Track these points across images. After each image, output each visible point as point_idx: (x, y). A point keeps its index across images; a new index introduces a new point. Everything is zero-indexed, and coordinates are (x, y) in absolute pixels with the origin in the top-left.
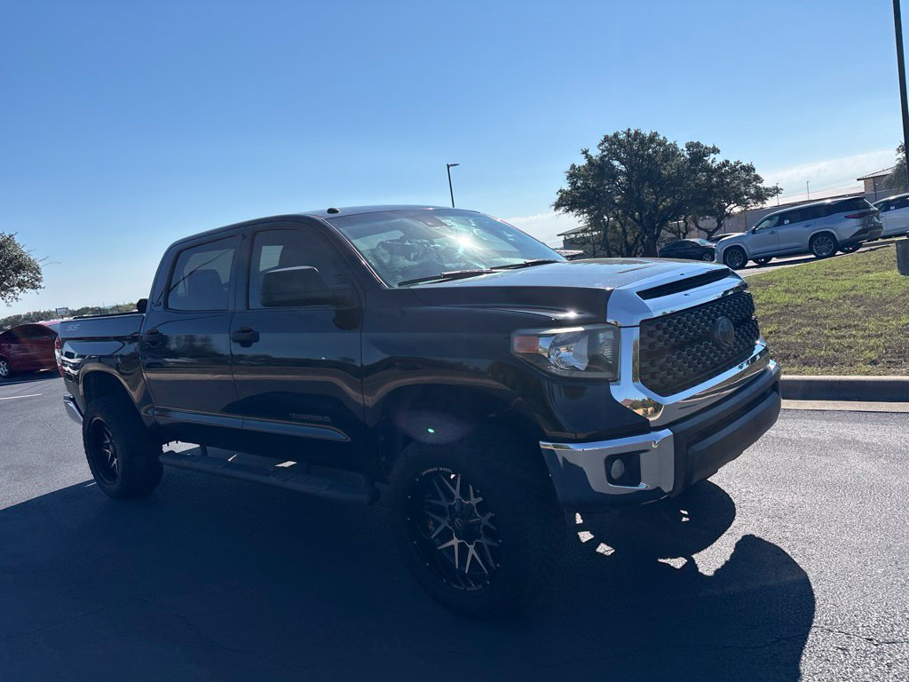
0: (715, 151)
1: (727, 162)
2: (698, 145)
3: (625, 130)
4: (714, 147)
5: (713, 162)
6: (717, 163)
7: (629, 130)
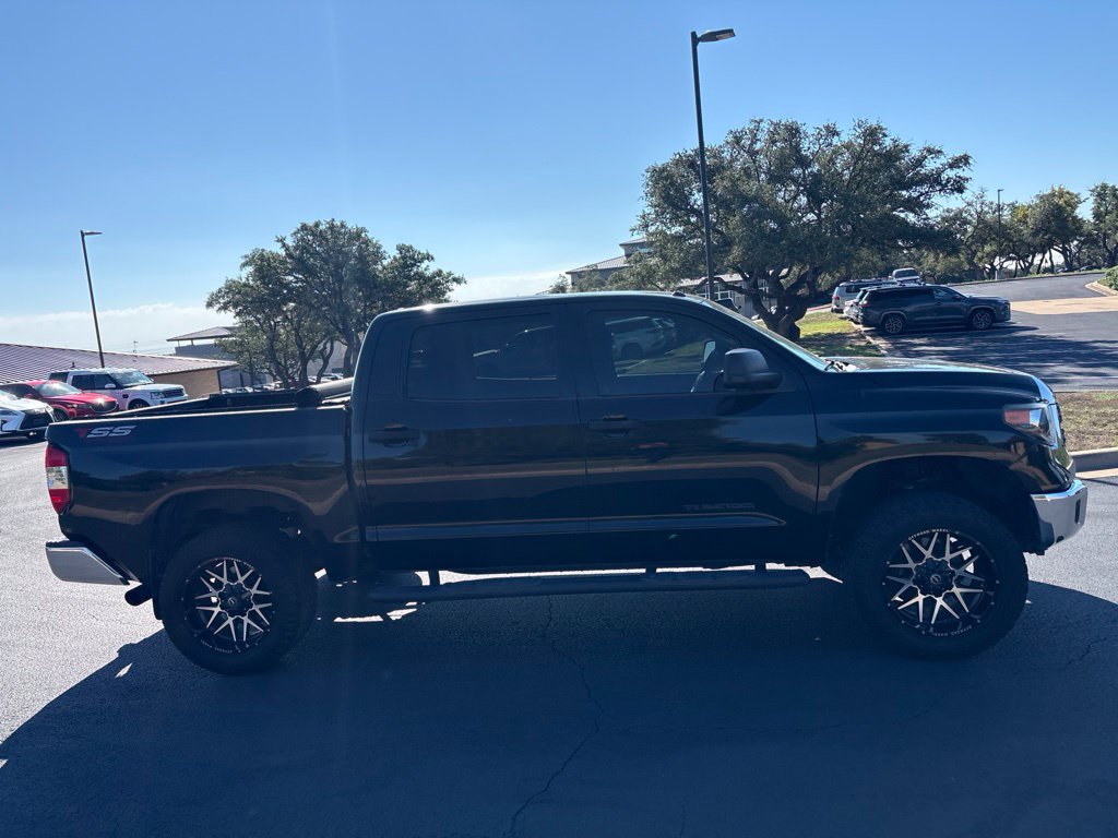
0: (429, 257)
1: (441, 271)
2: (410, 248)
3: (329, 220)
4: (428, 254)
5: (426, 270)
6: (431, 271)
7: (333, 220)
